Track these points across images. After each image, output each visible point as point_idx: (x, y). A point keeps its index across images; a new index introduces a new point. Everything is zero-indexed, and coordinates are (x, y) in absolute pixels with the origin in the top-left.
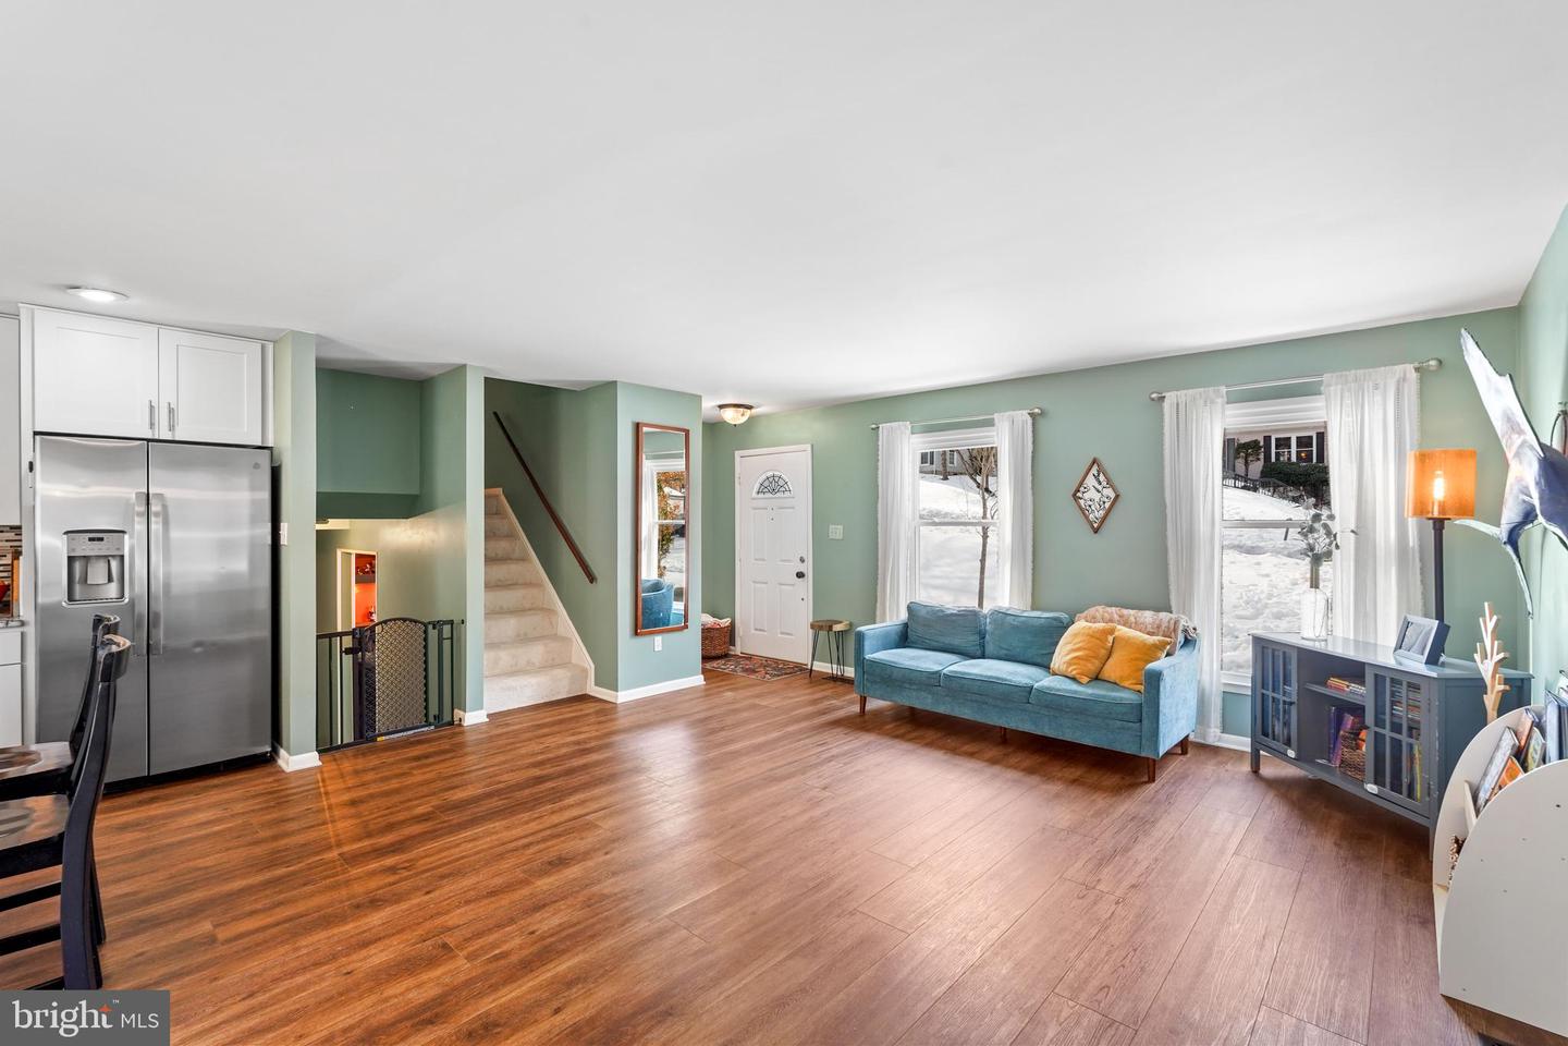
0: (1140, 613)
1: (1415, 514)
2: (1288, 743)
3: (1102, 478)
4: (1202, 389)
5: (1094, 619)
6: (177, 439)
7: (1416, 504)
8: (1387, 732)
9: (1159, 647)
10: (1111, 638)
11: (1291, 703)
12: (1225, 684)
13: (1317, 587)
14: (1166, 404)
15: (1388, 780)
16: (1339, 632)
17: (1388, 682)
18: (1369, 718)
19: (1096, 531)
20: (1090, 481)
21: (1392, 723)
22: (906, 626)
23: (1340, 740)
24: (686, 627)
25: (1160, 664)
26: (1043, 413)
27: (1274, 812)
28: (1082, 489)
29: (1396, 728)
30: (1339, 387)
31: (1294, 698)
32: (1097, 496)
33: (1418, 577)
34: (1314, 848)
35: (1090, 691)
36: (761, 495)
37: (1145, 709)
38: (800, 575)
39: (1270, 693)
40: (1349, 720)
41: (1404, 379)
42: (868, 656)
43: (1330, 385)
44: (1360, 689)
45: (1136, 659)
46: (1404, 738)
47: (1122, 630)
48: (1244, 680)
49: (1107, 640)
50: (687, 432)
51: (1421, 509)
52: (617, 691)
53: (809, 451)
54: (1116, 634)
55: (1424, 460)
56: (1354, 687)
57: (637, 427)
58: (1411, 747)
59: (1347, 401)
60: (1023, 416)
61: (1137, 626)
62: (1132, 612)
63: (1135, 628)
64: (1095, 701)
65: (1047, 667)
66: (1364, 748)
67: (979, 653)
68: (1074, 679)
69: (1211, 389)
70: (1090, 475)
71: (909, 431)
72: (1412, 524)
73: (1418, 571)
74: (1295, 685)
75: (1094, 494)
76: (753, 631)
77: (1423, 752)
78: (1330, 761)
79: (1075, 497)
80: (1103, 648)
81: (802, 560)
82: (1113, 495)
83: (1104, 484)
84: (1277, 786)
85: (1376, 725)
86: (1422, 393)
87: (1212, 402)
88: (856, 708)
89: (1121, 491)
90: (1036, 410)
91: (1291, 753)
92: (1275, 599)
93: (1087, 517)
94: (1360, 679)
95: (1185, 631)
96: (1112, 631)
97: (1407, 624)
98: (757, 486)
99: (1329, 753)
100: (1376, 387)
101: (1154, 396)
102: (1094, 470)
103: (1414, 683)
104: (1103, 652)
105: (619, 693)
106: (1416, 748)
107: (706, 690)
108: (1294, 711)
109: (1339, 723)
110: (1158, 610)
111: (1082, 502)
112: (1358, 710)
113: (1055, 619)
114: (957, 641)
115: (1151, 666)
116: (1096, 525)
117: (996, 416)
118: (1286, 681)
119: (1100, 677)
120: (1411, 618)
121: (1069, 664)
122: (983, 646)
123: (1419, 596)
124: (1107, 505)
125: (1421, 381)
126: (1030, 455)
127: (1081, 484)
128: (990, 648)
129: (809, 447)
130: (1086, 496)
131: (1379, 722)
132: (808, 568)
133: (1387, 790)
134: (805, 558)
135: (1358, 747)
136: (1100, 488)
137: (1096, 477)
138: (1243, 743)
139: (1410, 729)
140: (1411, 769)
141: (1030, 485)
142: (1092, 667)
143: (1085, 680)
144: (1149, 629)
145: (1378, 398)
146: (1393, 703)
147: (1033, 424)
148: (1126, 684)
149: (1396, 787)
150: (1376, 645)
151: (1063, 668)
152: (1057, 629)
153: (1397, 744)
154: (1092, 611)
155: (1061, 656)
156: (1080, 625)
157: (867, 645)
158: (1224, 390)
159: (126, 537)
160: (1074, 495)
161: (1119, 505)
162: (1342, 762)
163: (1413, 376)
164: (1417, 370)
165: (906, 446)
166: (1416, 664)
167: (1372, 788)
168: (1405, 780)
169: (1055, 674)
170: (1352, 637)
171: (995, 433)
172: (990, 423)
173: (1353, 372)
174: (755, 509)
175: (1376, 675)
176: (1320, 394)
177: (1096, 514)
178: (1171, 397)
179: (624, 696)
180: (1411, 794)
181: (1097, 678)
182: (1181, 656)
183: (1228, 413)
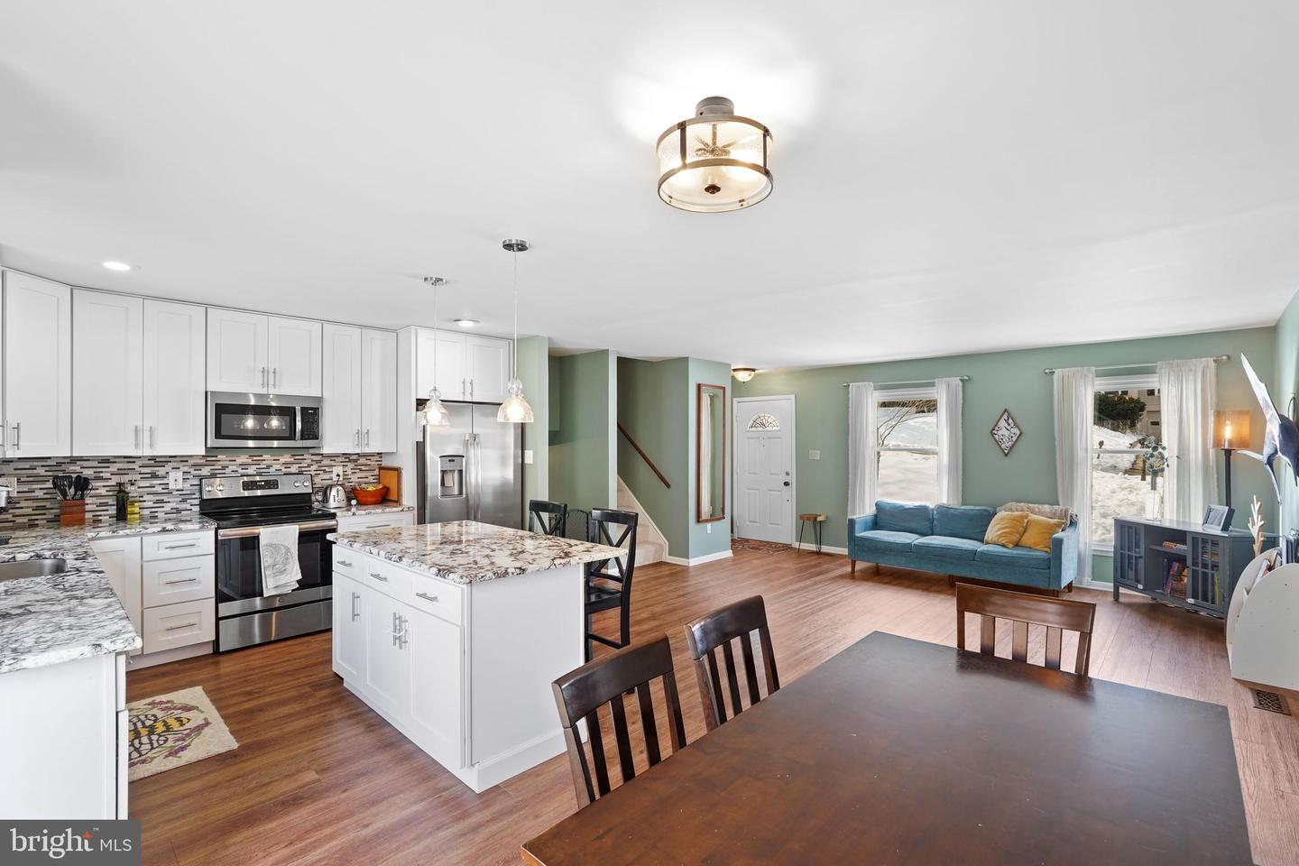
0: (1040, 506)
1: (1214, 447)
2: (1138, 581)
3: (1010, 421)
4: (1079, 368)
5: (1011, 510)
6: (474, 401)
7: (1214, 441)
8: (1200, 569)
9: (1058, 525)
10: (1026, 521)
11: (1140, 557)
12: (1095, 550)
13: (1155, 489)
14: (1055, 376)
15: (1200, 595)
16: (1167, 516)
17: (1200, 541)
18: (1189, 562)
19: (1006, 455)
20: (1003, 423)
21: (1202, 564)
22: (876, 516)
23: (1170, 577)
24: (724, 518)
25: (1059, 535)
26: (970, 380)
27: (1130, 619)
28: (997, 428)
29: (1205, 566)
30: (1167, 370)
31: (1142, 554)
32: (1007, 433)
33: (1216, 484)
34: (1159, 631)
35: (1015, 552)
36: (753, 429)
37: (1052, 562)
38: (786, 484)
39: (1127, 552)
40: (1176, 566)
41: (1207, 367)
42: (857, 535)
43: (1161, 368)
44: (1184, 547)
45: (1045, 533)
46: (1209, 571)
47: (1033, 517)
48: (1110, 548)
49: (1023, 522)
50: (724, 389)
51: (1218, 443)
52: (688, 558)
53: (794, 400)
54: (1029, 518)
55: (1220, 415)
56: (1179, 546)
57: (699, 386)
58: (1213, 575)
59: (1172, 378)
60: (956, 381)
61: (1040, 513)
62: (1036, 505)
63: (1041, 515)
64: (1020, 557)
65: (982, 541)
66: (1185, 581)
67: (930, 532)
68: (1003, 546)
69: (1086, 368)
70: (1003, 419)
71: (872, 389)
72: (1212, 452)
73: (1215, 480)
74: (1142, 546)
75: (1004, 432)
76: (748, 523)
77: (1219, 578)
78: (1164, 590)
79: (993, 434)
80: (1021, 526)
81: (787, 474)
82: (1018, 433)
83: (1012, 425)
84: (1132, 607)
85: (1193, 565)
86: (1217, 375)
87: (1086, 376)
88: (849, 569)
89: (1024, 430)
90: (966, 378)
91: (1140, 587)
92: (1100, 504)
93: (1000, 447)
94: (1184, 542)
95: (1071, 516)
96: (1027, 517)
97: (1210, 510)
98: (751, 422)
99: (1163, 587)
100: (1190, 370)
101: (1047, 371)
102: (1005, 417)
103: (1215, 541)
104: (1021, 529)
105: (690, 560)
106: (1216, 577)
107: (734, 560)
108: (1141, 562)
109: (1170, 567)
110: (1052, 504)
111: (996, 436)
112: (1181, 559)
113: (985, 510)
114: (914, 525)
115: (1055, 536)
116: (1006, 452)
117: (936, 380)
118: (1137, 546)
119: (1020, 544)
120: (1213, 506)
121: (1000, 536)
122: (932, 529)
123: (1216, 495)
124: (1014, 439)
125: (1217, 368)
126: (961, 406)
127: (996, 425)
128: (937, 529)
129: (793, 397)
130: (1000, 433)
131: (1195, 564)
132: (793, 479)
133: (1200, 601)
134: (790, 471)
135: (1182, 580)
136: (1009, 428)
137: (1007, 421)
138: (1109, 586)
139: (1213, 566)
140: (1213, 589)
141: (961, 425)
142: (1015, 538)
143: (1011, 546)
144: (1049, 515)
145: (1191, 377)
146: (1203, 553)
147: (963, 386)
148: (1038, 547)
149: (1205, 599)
150: (1190, 523)
151: (995, 539)
152: (987, 517)
153: (1205, 575)
154: (1009, 505)
155: (992, 532)
156: (1001, 514)
157: (857, 527)
158: (1094, 369)
159: (464, 459)
160: (991, 432)
161: (1021, 438)
162: (1172, 589)
163: (1213, 365)
164: (1215, 361)
165: (869, 399)
166: (1216, 530)
167: (1191, 601)
168: (1210, 594)
169: (987, 543)
170: (1175, 519)
171: (935, 391)
172: (932, 385)
173: (1176, 361)
174: (749, 438)
175: (1193, 538)
176: (1155, 373)
177: (1006, 445)
178: (1058, 372)
179: (693, 562)
180: (1213, 602)
181: (1017, 545)
182: (1069, 531)
183: (1096, 383)
